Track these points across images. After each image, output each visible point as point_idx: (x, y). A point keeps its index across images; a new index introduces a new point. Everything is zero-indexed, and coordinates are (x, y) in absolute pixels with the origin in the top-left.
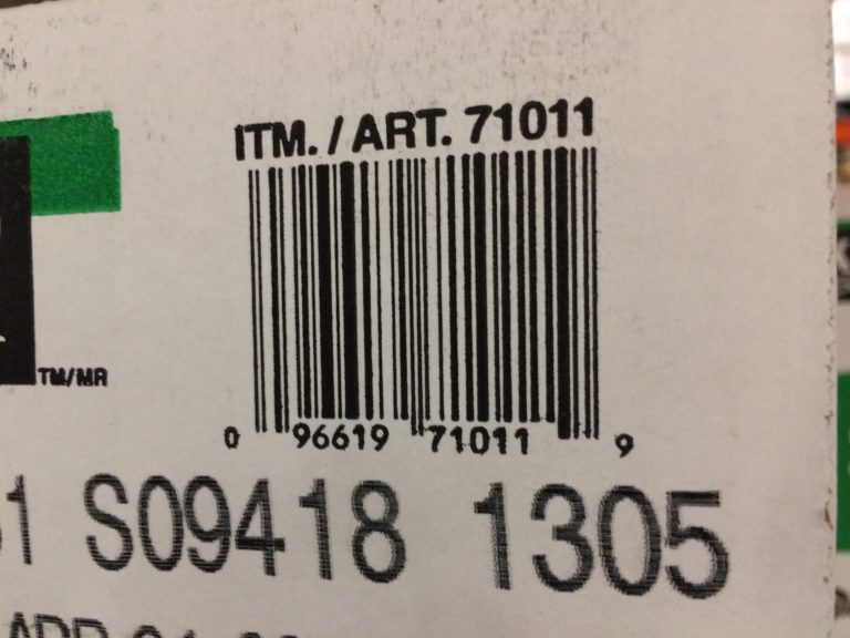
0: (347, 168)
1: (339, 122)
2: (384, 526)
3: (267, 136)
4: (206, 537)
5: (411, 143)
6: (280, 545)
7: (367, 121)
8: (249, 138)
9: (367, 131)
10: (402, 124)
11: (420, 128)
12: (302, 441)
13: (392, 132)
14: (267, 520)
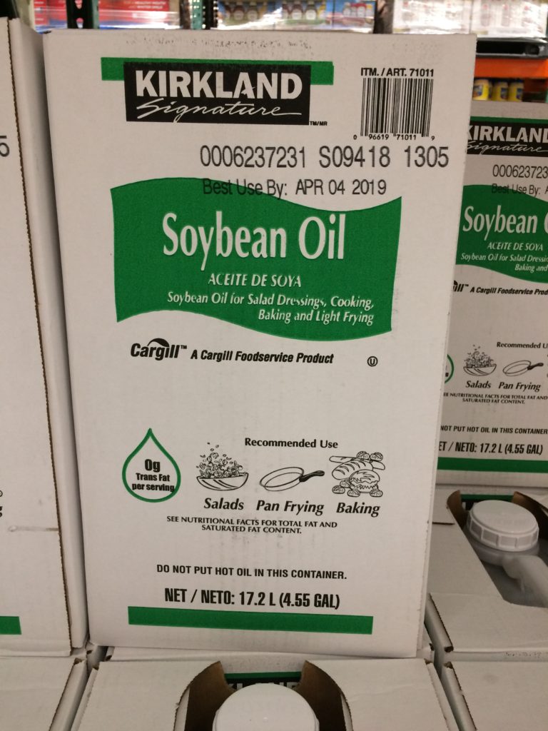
0: (385, 79)
1: (384, 69)
2: (386, 156)
3: (368, 71)
4: (348, 159)
5: (398, 75)
6: (364, 160)
7: (390, 70)
8: (364, 71)
9: (390, 72)
10: (397, 71)
11: (401, 72)
12: (371, 138)
13: (395, 72)
14: (362, 155)
